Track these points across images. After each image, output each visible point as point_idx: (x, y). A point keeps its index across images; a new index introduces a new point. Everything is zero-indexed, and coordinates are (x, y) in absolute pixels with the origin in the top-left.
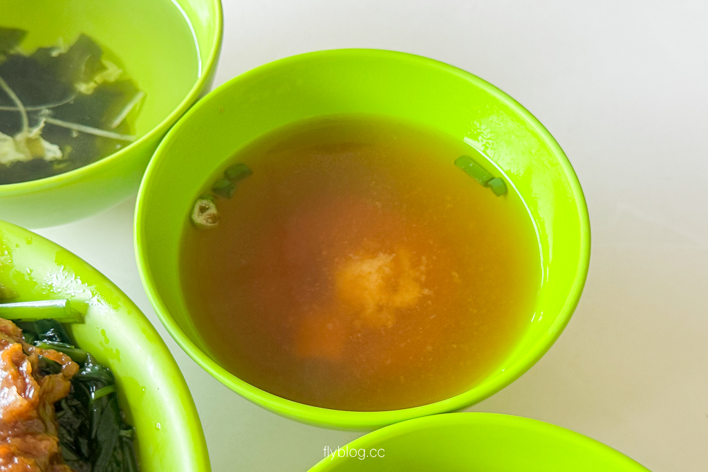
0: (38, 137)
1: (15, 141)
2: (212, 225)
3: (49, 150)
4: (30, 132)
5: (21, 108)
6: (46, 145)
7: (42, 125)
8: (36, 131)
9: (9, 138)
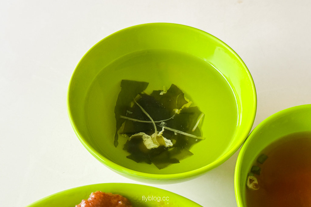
0: (161, 135)
1: (151, 137)
2: (256, 189)
3: (167, 142)
4: (158, 133)
5: (153, 121)
6: (165, 139)
7: (163, 130)
8: (161, 133)
9: (149, 136)
